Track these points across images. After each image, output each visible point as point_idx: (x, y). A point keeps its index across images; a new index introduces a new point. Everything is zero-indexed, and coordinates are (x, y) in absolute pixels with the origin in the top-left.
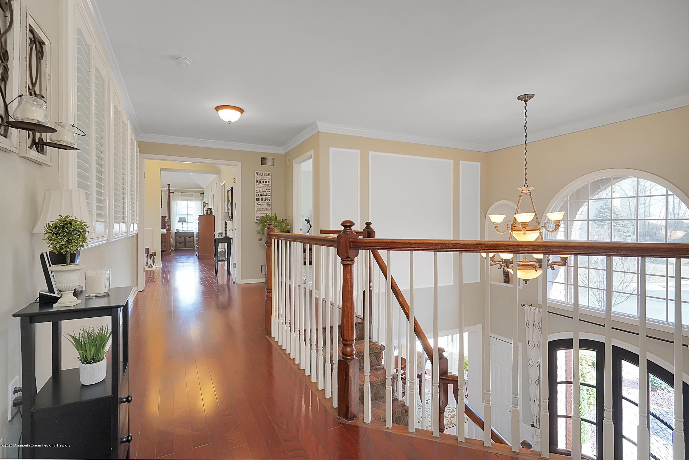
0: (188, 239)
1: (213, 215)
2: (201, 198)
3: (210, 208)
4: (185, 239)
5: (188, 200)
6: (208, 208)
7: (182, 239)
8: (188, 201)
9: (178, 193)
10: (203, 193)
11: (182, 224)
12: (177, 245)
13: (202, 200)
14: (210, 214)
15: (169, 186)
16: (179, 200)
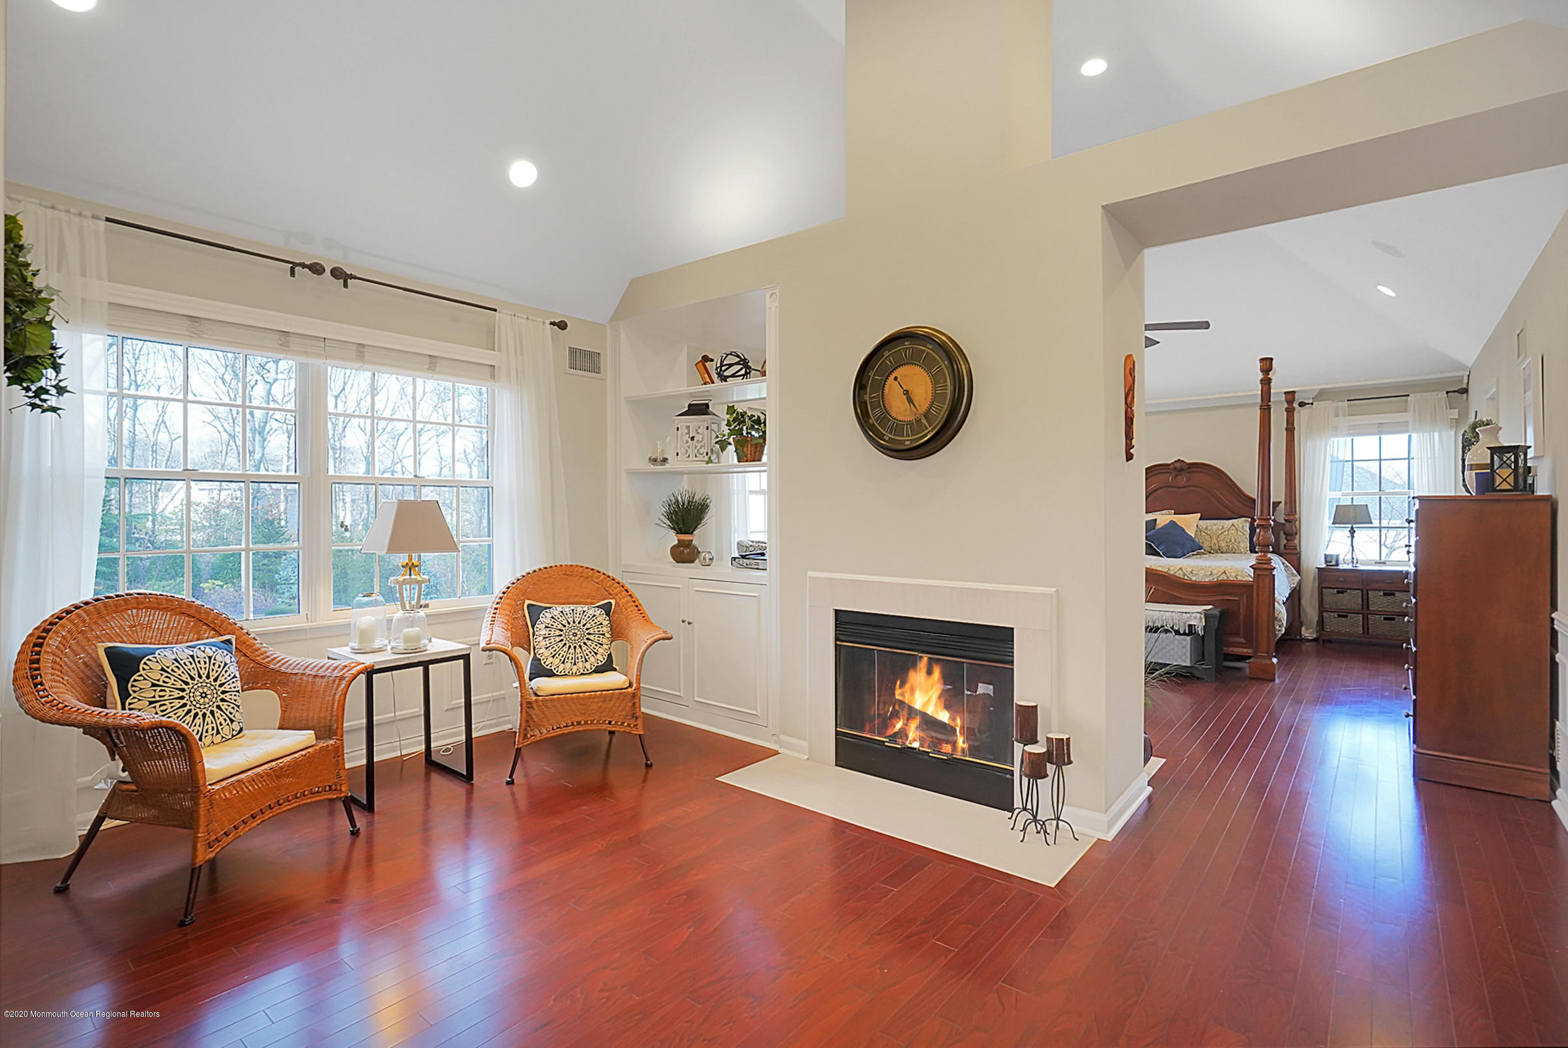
0: (1378, 600)
1: (1541, 490)
2: (1455, 414)
3: (1514, 449)
4: (1366, 602)
5: (1381, 429)
6: (1494, 451)
7: (1352, 599)
8: (1380, 433)
9: (1335, 404)
10: (1465, 391)
11: (1352, 532)
12: (1326, 621)
13: (1457, 422)
14: (1516, 488)
15: (1267, 365)
16: (1336, 432)
